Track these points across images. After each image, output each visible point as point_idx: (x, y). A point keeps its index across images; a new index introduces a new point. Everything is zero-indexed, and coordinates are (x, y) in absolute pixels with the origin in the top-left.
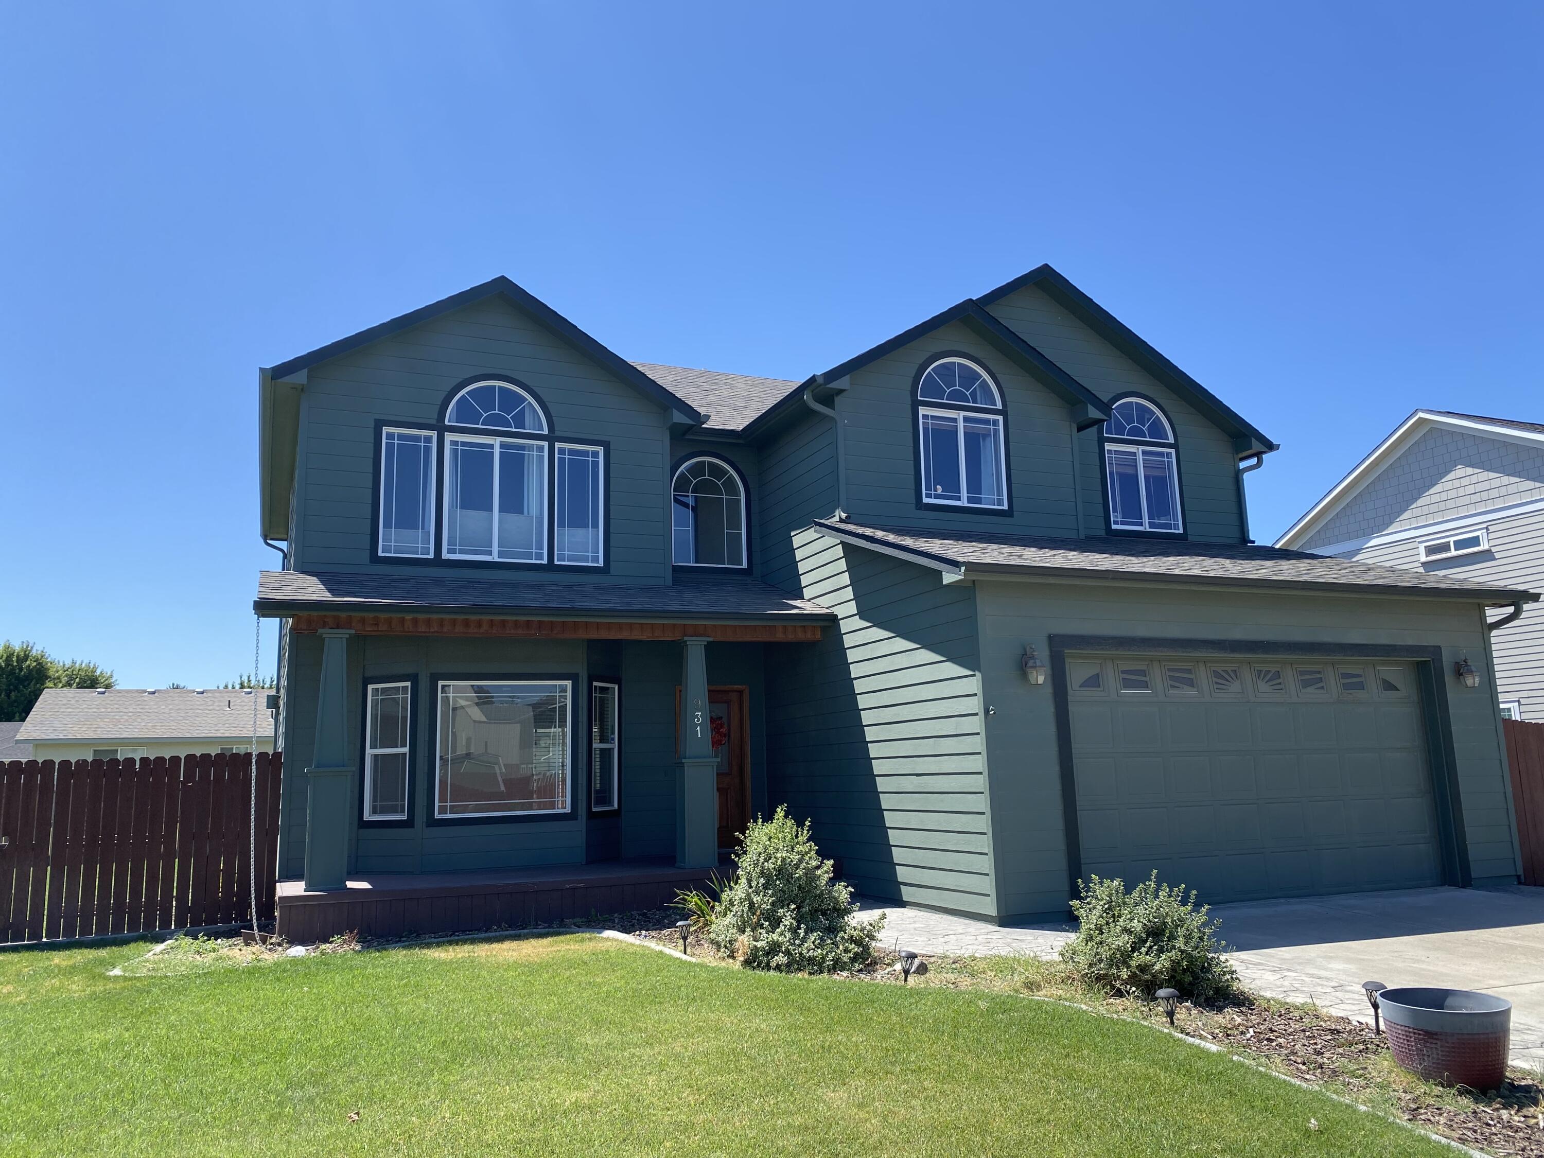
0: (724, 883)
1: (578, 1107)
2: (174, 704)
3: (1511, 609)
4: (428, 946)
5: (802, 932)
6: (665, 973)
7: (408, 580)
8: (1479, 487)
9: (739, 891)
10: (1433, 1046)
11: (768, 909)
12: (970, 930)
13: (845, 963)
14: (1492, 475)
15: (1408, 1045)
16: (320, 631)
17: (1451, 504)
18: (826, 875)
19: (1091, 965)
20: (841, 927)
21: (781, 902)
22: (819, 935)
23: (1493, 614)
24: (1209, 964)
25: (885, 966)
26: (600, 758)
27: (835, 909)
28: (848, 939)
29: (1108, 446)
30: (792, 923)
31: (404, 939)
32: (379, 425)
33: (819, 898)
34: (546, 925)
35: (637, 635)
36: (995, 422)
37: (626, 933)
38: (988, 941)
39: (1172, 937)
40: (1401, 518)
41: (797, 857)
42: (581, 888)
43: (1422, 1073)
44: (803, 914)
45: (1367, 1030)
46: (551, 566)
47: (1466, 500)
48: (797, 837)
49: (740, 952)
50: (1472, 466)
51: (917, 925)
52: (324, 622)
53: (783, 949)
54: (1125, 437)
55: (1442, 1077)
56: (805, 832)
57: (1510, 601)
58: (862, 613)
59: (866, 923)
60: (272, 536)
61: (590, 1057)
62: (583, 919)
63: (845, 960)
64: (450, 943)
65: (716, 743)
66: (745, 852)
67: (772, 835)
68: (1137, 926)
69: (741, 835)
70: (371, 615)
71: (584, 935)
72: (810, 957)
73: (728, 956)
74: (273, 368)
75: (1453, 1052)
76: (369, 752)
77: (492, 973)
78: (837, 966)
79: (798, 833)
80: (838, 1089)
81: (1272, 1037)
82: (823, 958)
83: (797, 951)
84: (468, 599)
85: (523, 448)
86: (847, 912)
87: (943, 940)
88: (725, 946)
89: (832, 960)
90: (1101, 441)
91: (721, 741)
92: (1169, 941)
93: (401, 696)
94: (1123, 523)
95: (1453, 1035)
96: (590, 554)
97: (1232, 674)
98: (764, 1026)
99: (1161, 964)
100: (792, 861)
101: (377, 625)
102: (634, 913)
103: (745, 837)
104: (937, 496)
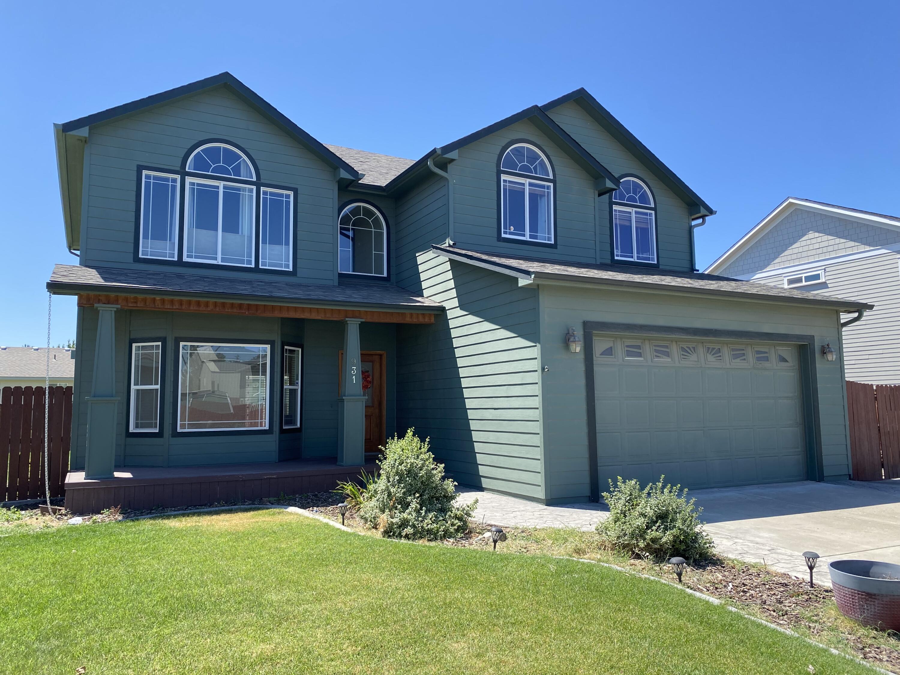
0: (369, 477)
1: (263, 660)
2: (18, 356)
3: (856, 315)
4: (168, 517)
5: (423, 512)
6: (329, 541)
7: (159, 274)
8: (822, 245)
9: (381, 484)
10: (872, 603)
11: (401, 497)
12: (528, 508)
13: (451, 533)
14: (831, 237)
15: (853, 602)
16: (96, 305)
17: (804, 254)
18: (440, 474)
19: (618, 538)
20: (449, 509)
21: (410, 492)
22: (434, 514)
23: (844, 317)
24: (696, 537)
25: (477, 534)
26: (289, 395)
27: (445, 496)
28: (454, 517)
29: (615, 207)
30: (416, 507)
31: (154, 511)
32: (140, 169)
33: (435, 489)
34: (251, 502)
35: (314, 316)
36: (548, 187)
37: (303, 508)
38: (542, 516)
39: (673, 520)
40: (775, 262)
41: (421, 462)
42: (275, 478)
43: (861, 621)
44: (424, 500)
45: (804, 584)
46: (256, 270)
47: (814, 252)
48: (420, 449)
49: (381, 525)
50: (819, 232)
51: (494, 505)
52: (99, 299)
53: (411, 524)
54: (625, 202)
55: (876, 624)
56: (426, 445)
57: (856, 309)
58: (462, 306)
59: (465, 505)
60: (75, 247)
61: (274, 612)
62: (275, 499)
63: (452, 530)
64: (183, 515)
65: (365, 387)
66: (385, 459)
67: (404, 447)
68: (650, 512)
69: (383, 448)
70: (132, 295)
71: (275, 510)
72: (428, 529)
73: (373, 528)
74: (64, 124)
75: (887, 608)
76: (133, 387)
77: (209, 539)
78: (447, 535)
79: (421, 446)
80: (459, 640)
81: (745, 590)
82: (437, 530)
83: (419, 525)
84: (199, 288)
85: (239, 189)
86: (453, 498)
87: (512, 515)
88: (371, 521)
89: (443, 531)
90: (611, 204)
91: (368, 386)
92: (671, 522)
93: (155, 351)
94: (621, 256)
95: (887, 596)
96: (283, 263)
97: (692, 350)
98: (400, 585)
99: (667, 538)
100: (417, 465)
101: (136, 302)
102: (309, 494)
103: (386, 449)
104: (510, 233)
